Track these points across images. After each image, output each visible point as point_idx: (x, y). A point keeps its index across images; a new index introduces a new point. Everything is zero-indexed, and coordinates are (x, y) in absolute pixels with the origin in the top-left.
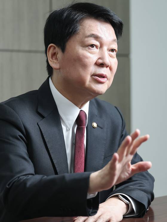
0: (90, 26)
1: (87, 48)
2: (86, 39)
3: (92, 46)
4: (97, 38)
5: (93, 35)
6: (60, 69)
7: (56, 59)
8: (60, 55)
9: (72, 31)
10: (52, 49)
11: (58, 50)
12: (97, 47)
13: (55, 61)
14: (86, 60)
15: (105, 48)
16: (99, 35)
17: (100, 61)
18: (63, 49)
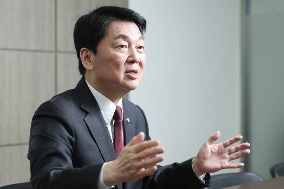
0: (117, 28)
1: (117, 49)
2: (116, 41)
3: (122, 46)
4: (124, 37)
5: (121, 35)
6: (93, 70)
7: (89, 61)
8: (92, 57)
9: (102, 35)
10: (84, 52)
11: (90, 53)
12: (126, 47)
13: (89, 63)
14: (119, 59)
15: (134, 46)
16: (127, 35)
17: (131, 59)
18: (95, 52)
